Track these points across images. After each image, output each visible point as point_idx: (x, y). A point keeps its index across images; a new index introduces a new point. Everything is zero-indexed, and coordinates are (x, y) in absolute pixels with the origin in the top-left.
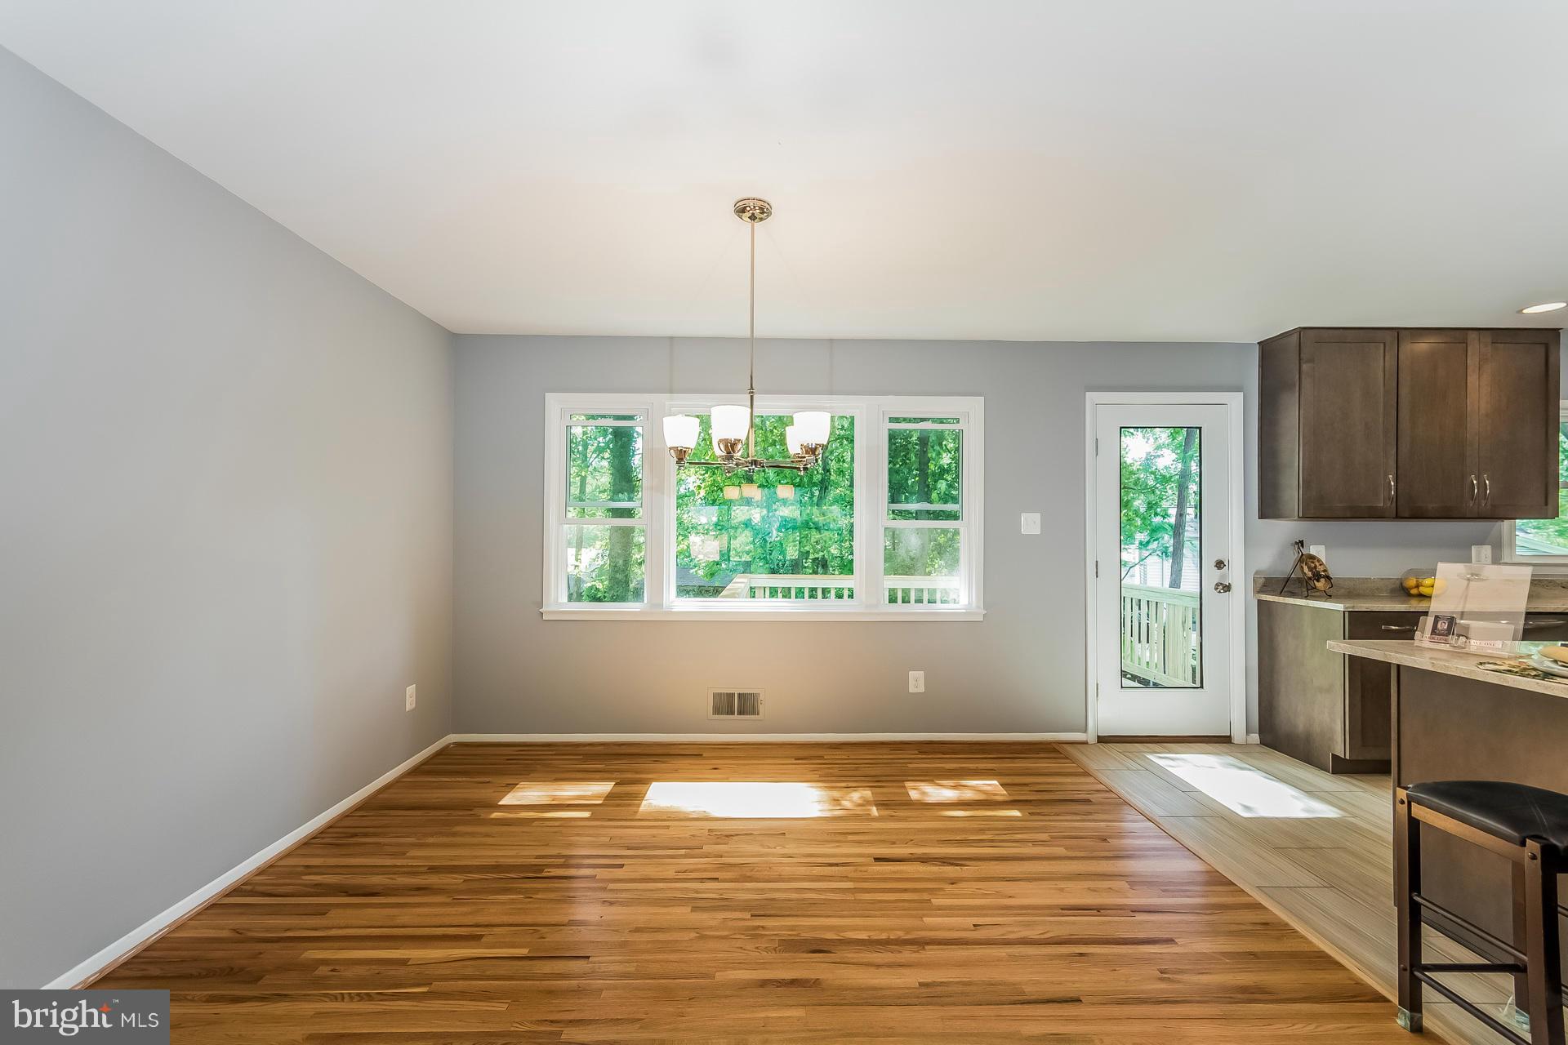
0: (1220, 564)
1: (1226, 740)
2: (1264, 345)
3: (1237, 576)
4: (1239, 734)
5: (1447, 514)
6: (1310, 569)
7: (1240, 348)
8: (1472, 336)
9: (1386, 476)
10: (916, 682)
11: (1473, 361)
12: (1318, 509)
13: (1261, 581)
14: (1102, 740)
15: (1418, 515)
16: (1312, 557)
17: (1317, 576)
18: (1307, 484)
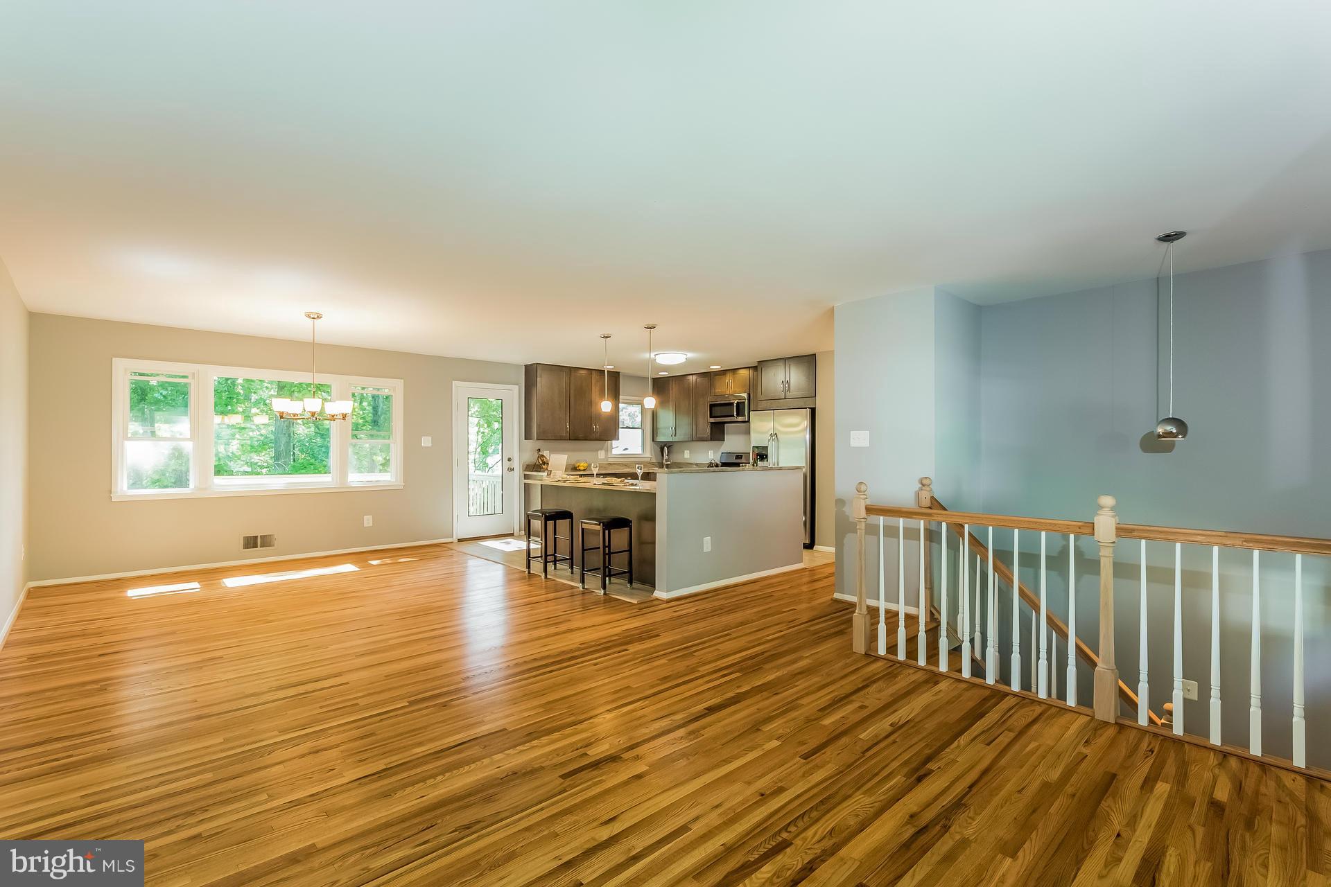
0: (509, 460)
1: (512, 535)
2: (526, 366)
3: (516, 465)
4: (516, 533)
5: (586, 439)
6: (542, 460)
7: (518, 366)
8: (594, 372)
9: (566, 423)
10: (368, 521)
11: (594, 382)
12: (543, 436)
13: (525, 466)
14: (459, 540)
15: (577, 439)
16: (543, 456)
17: (544, 463)
18: (539, 426)
